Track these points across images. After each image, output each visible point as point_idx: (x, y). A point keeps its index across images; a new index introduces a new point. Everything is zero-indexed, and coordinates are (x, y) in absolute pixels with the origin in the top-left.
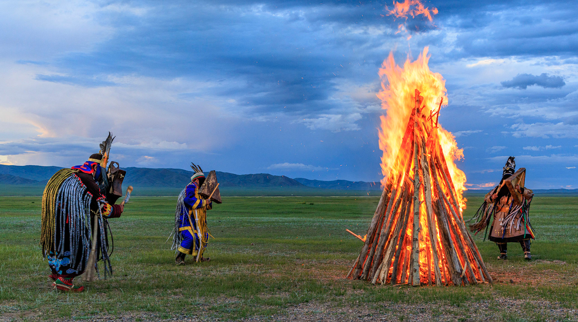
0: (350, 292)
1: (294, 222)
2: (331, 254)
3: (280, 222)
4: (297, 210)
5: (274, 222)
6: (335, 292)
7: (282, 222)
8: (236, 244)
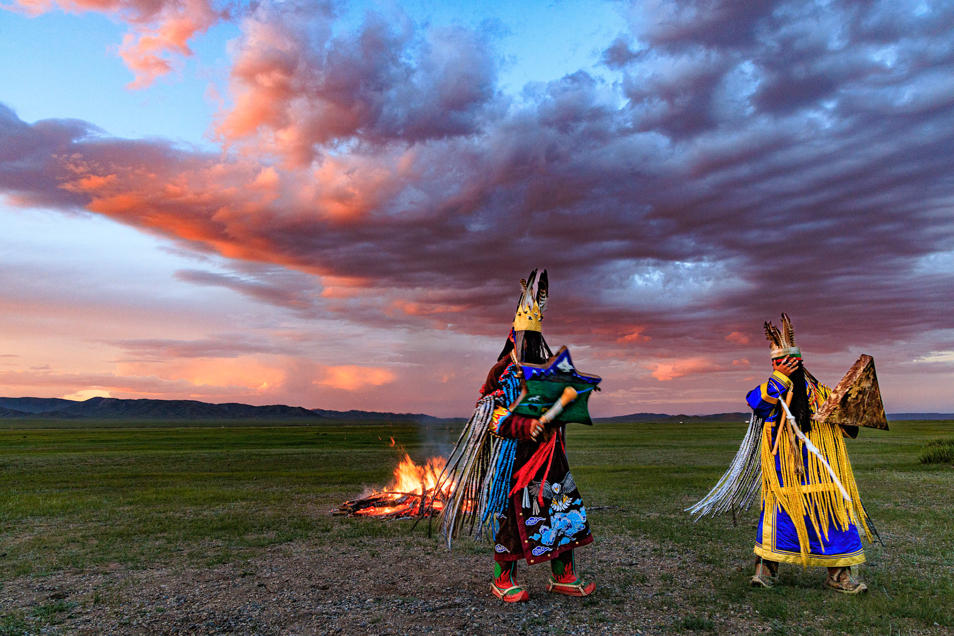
0: (336, 528)
1: (303, 453)
2: (331, 487)
3: (289, 454)
4: (309, 441)
5: (282, 454)
6: (322, 528)
7: (291, 454)
8: (239, 479)
